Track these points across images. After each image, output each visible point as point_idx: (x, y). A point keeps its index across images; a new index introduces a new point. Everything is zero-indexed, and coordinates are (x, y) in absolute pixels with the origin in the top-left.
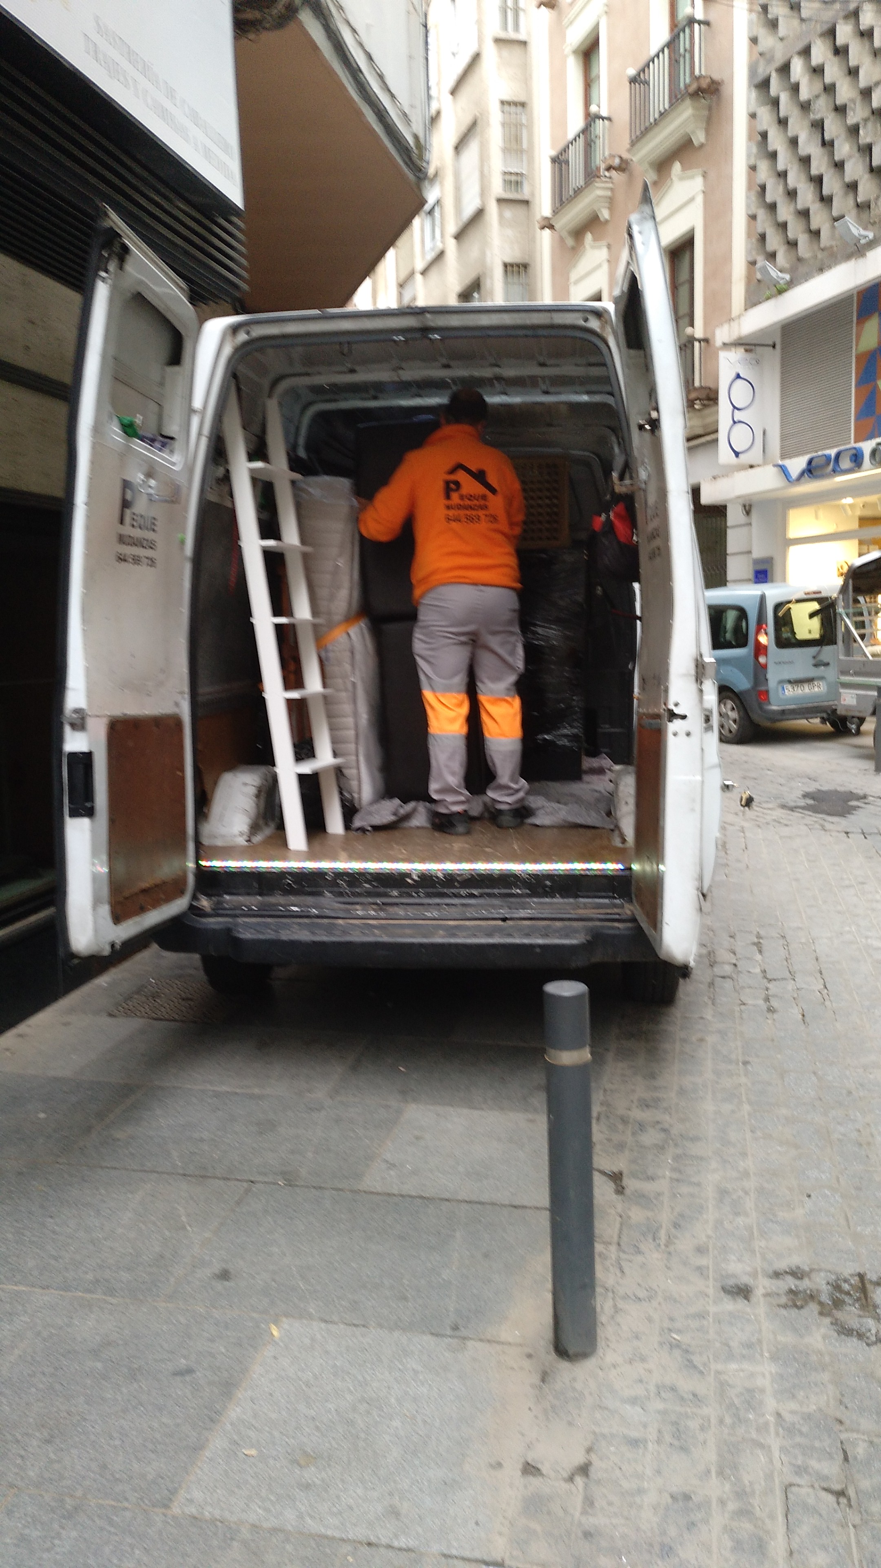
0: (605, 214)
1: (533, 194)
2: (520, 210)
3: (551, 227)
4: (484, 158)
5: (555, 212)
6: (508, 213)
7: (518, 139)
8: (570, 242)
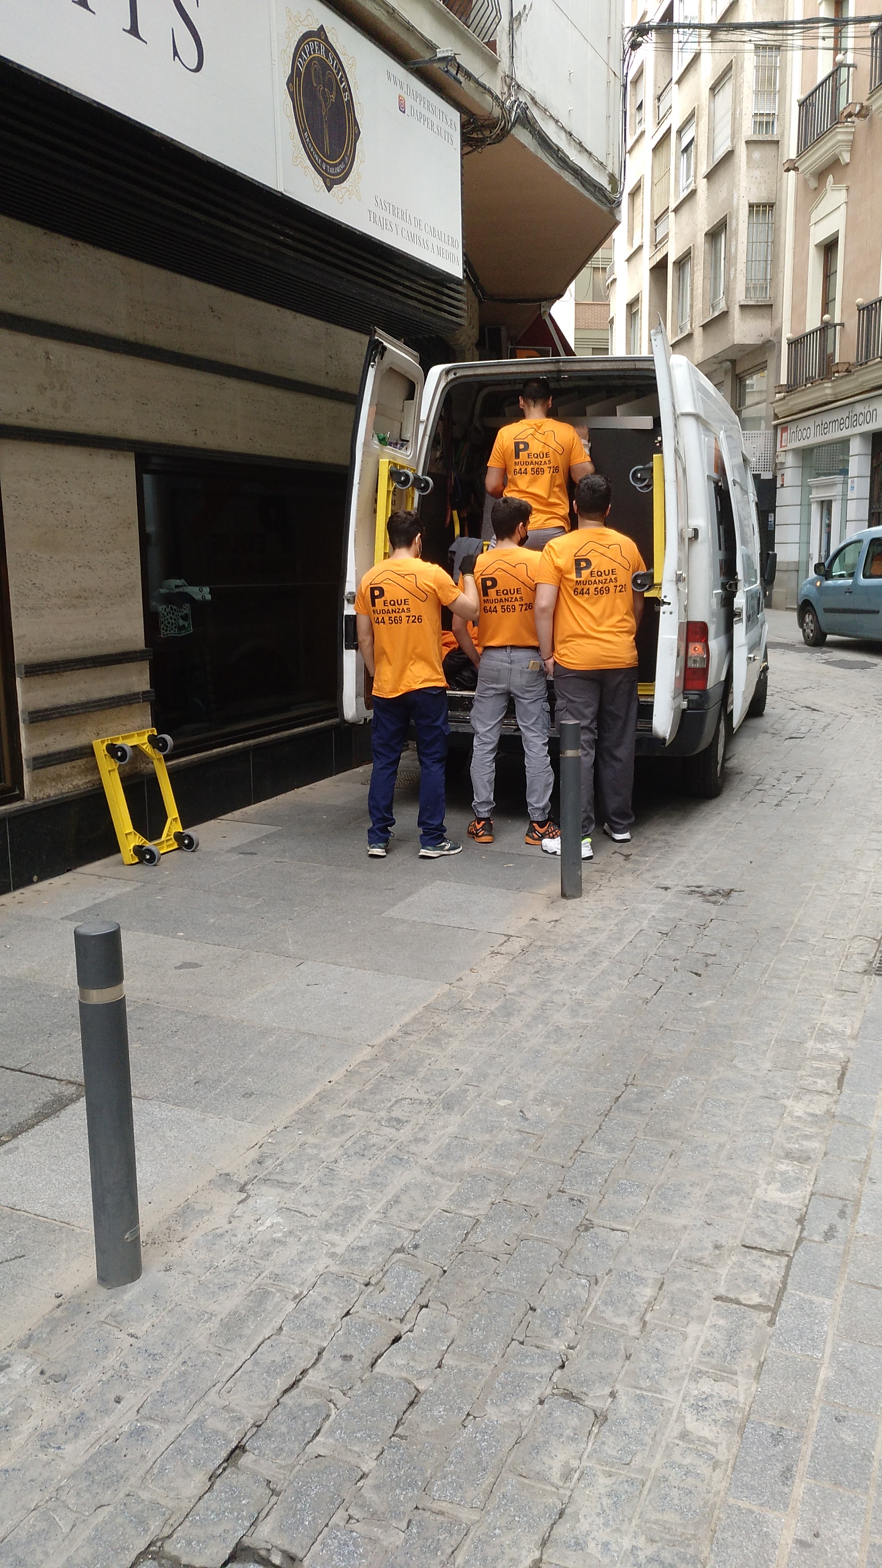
0: (846, 158)
1: (782, 135)
2: (769, 151)
3: (796, 169)
4: (736, 100)
5: (799, 155)
6: (756, 155)
7: (771, 81)
8: (813, 184)
